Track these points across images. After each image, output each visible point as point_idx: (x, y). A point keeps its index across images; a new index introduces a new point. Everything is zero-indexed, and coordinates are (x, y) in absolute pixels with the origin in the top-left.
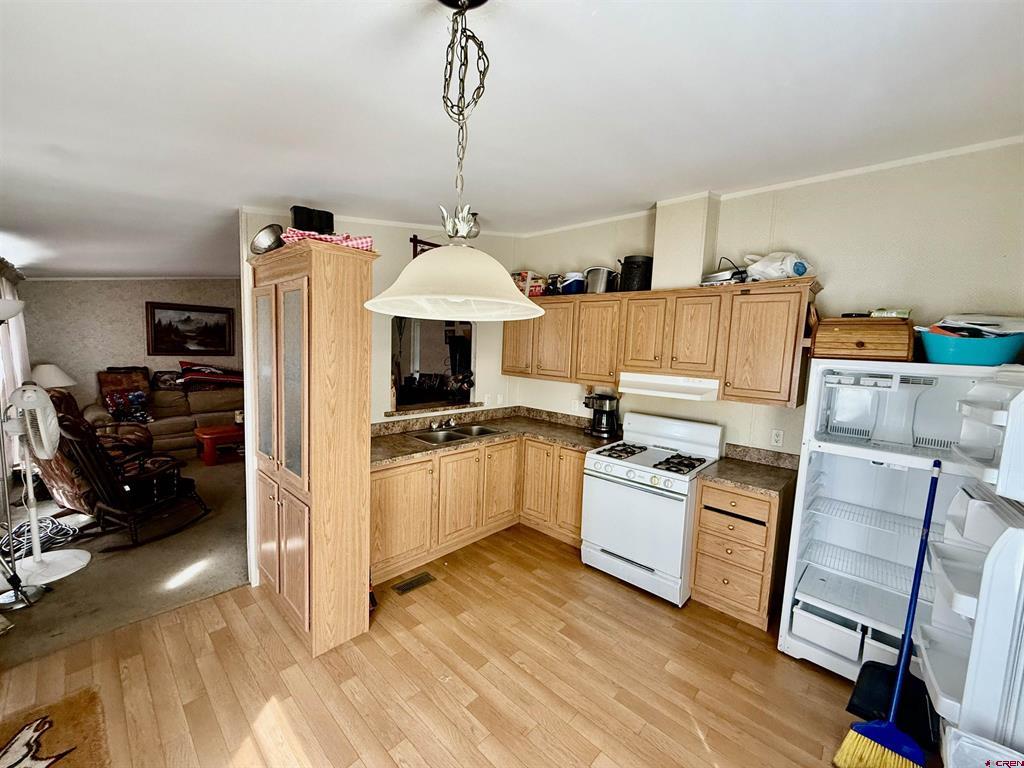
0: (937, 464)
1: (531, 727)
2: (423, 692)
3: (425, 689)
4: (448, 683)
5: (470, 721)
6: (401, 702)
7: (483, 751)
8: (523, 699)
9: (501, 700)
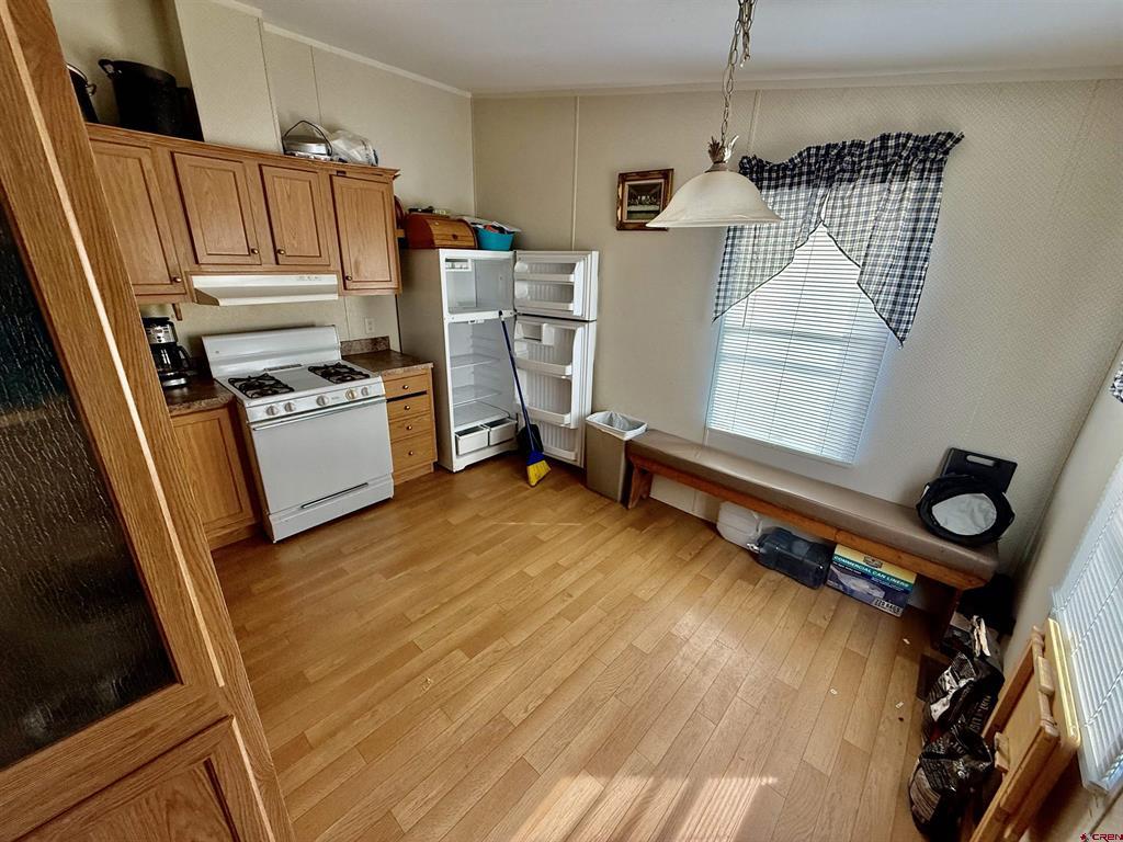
0: (501, 313)
1: (498, 608)
2: (441, 707)
3: (438, 703)
4: (435, 680)
5: (488, 654)
6: (454, 727)
7: (518, 643)
8: (470, 612)
9: (469, 628)
